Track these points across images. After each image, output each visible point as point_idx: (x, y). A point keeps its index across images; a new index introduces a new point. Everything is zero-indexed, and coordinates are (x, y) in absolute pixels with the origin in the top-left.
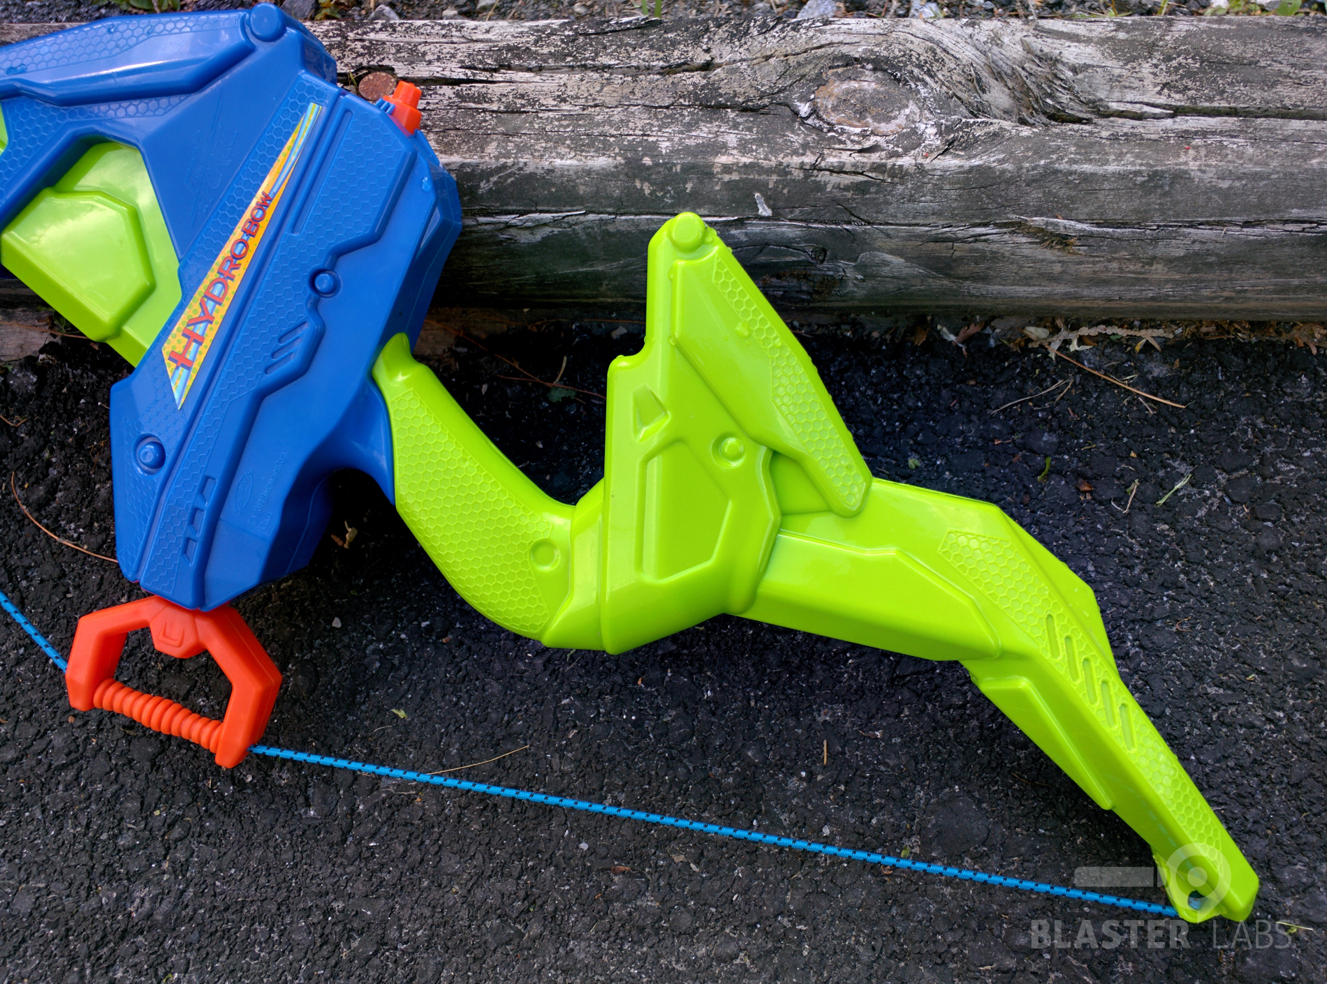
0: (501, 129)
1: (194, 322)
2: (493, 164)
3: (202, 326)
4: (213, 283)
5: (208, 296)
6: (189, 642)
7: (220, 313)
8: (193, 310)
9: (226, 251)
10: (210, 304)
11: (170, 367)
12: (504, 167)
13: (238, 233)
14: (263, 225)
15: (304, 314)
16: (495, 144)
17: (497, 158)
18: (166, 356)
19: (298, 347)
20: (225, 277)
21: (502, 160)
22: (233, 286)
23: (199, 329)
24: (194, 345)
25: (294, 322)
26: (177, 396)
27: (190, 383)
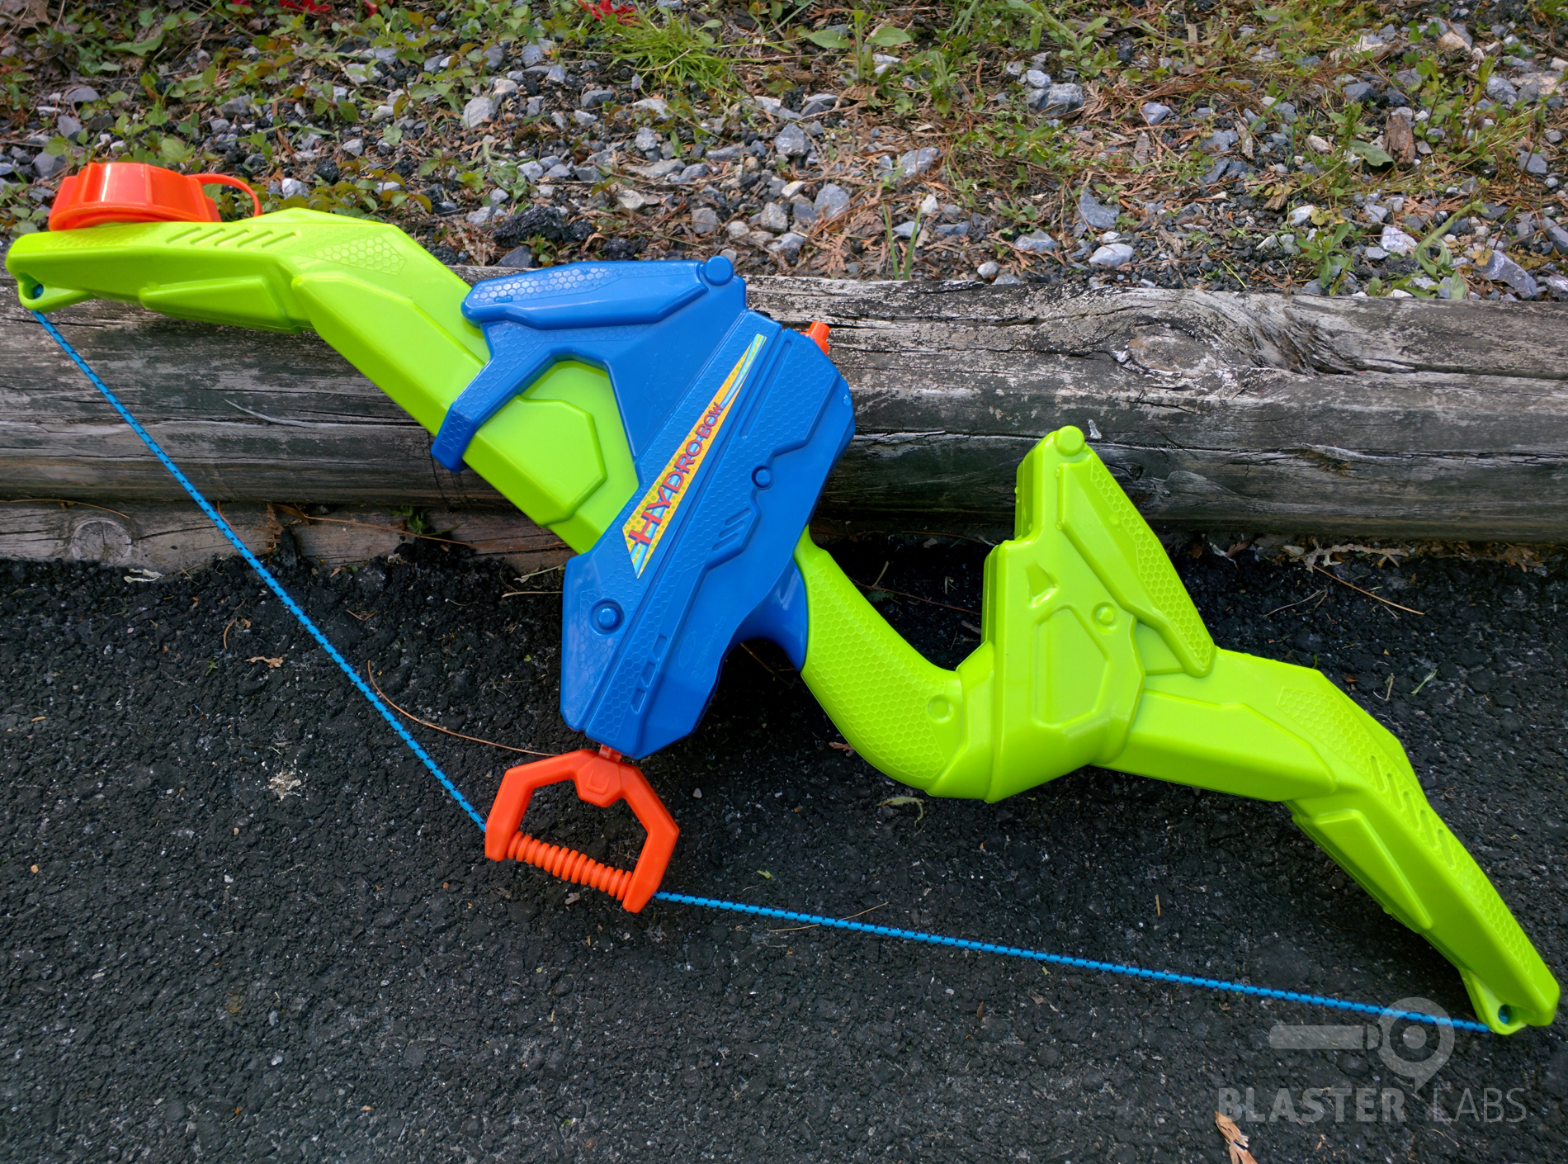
0: (871, 364)
1: (652, 507)
2: (870, 391)
3: (659, 510)
4: (671, 475)
5: (665, 485)
6: (615, 790)
7: (676, 500)
8: (652, 496)
9: (681, 450)
10: (667, 493)
11: (630, 543)
12: (879, 394)
13: (692, 436)
14: (715, 430)
15: (747, 503)
16: (869, 376)
17: (873, 387)
18: (626, 535)
19: (743, 529)
20: (680, 471)
21: (878, 389)
22: (688, 478)
23: (657, 512)
24: (652, 525)
25: (739, 508)
26: (636, 567)
27: (648, 557)
